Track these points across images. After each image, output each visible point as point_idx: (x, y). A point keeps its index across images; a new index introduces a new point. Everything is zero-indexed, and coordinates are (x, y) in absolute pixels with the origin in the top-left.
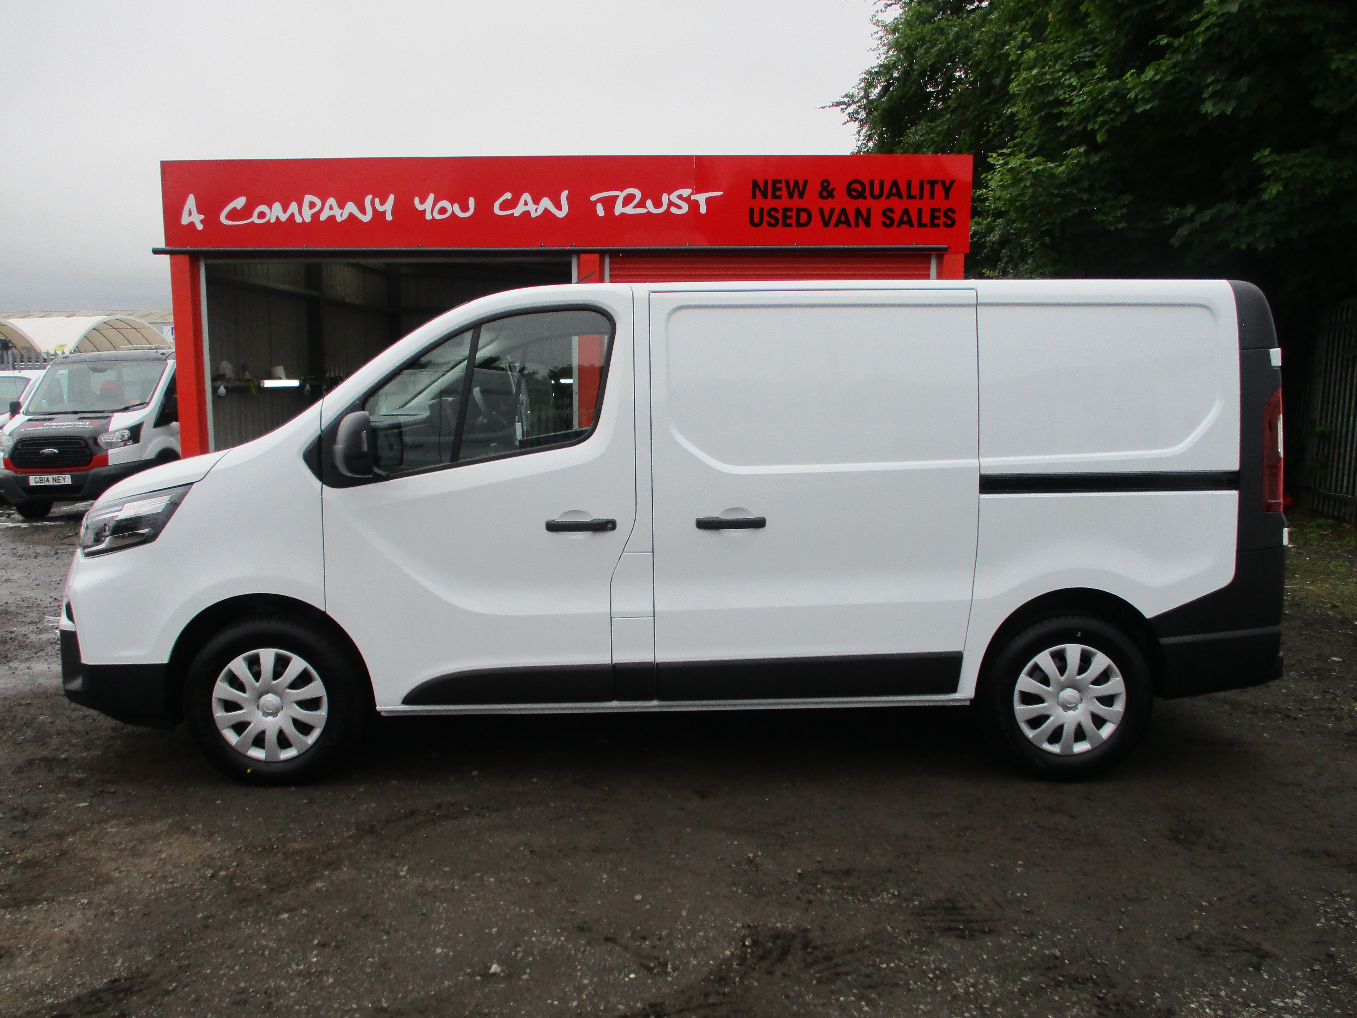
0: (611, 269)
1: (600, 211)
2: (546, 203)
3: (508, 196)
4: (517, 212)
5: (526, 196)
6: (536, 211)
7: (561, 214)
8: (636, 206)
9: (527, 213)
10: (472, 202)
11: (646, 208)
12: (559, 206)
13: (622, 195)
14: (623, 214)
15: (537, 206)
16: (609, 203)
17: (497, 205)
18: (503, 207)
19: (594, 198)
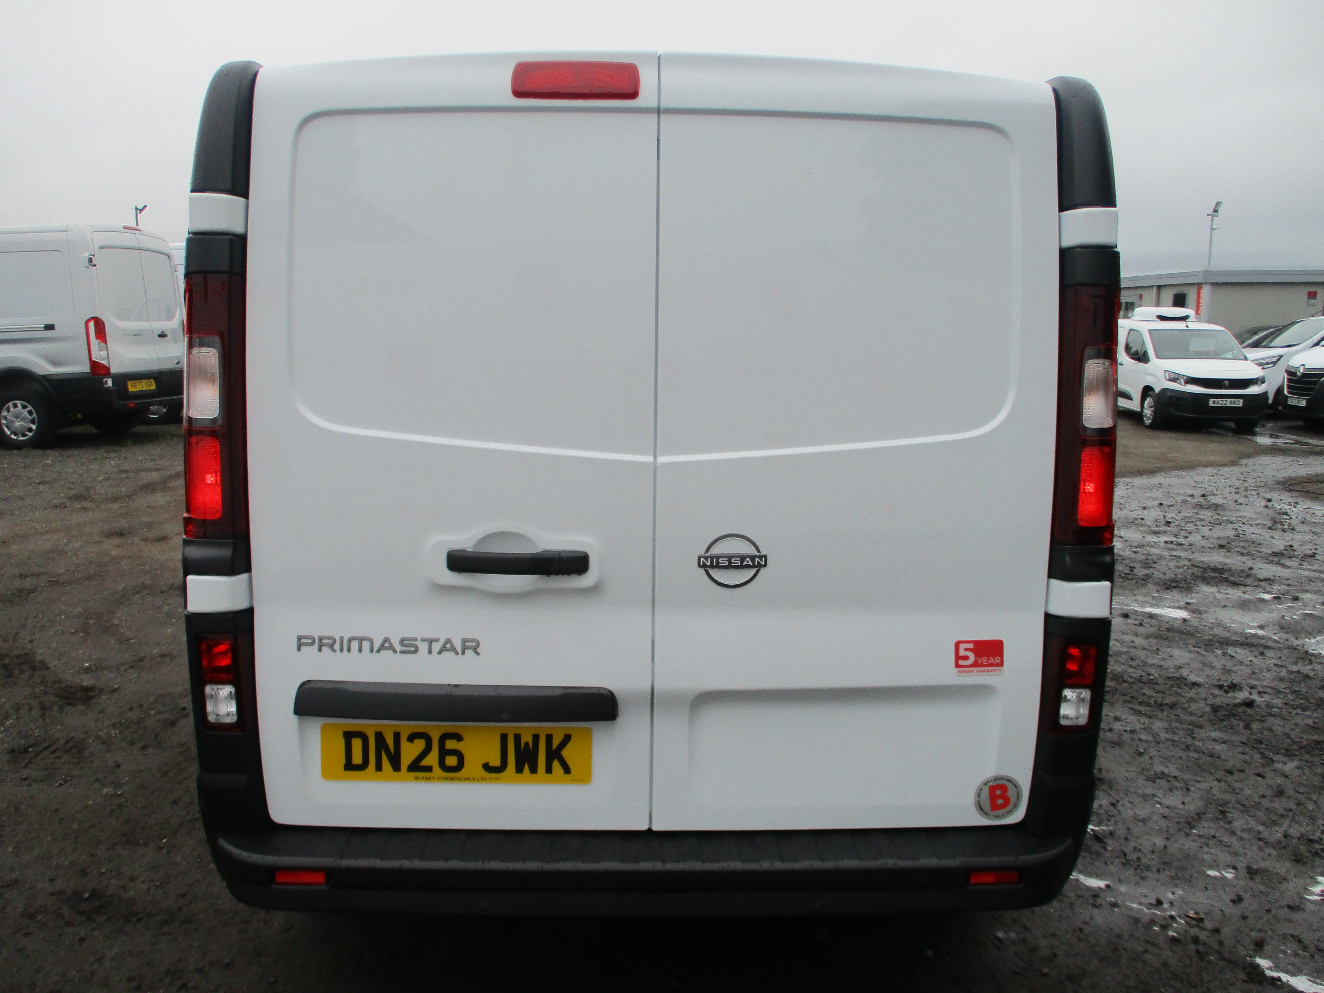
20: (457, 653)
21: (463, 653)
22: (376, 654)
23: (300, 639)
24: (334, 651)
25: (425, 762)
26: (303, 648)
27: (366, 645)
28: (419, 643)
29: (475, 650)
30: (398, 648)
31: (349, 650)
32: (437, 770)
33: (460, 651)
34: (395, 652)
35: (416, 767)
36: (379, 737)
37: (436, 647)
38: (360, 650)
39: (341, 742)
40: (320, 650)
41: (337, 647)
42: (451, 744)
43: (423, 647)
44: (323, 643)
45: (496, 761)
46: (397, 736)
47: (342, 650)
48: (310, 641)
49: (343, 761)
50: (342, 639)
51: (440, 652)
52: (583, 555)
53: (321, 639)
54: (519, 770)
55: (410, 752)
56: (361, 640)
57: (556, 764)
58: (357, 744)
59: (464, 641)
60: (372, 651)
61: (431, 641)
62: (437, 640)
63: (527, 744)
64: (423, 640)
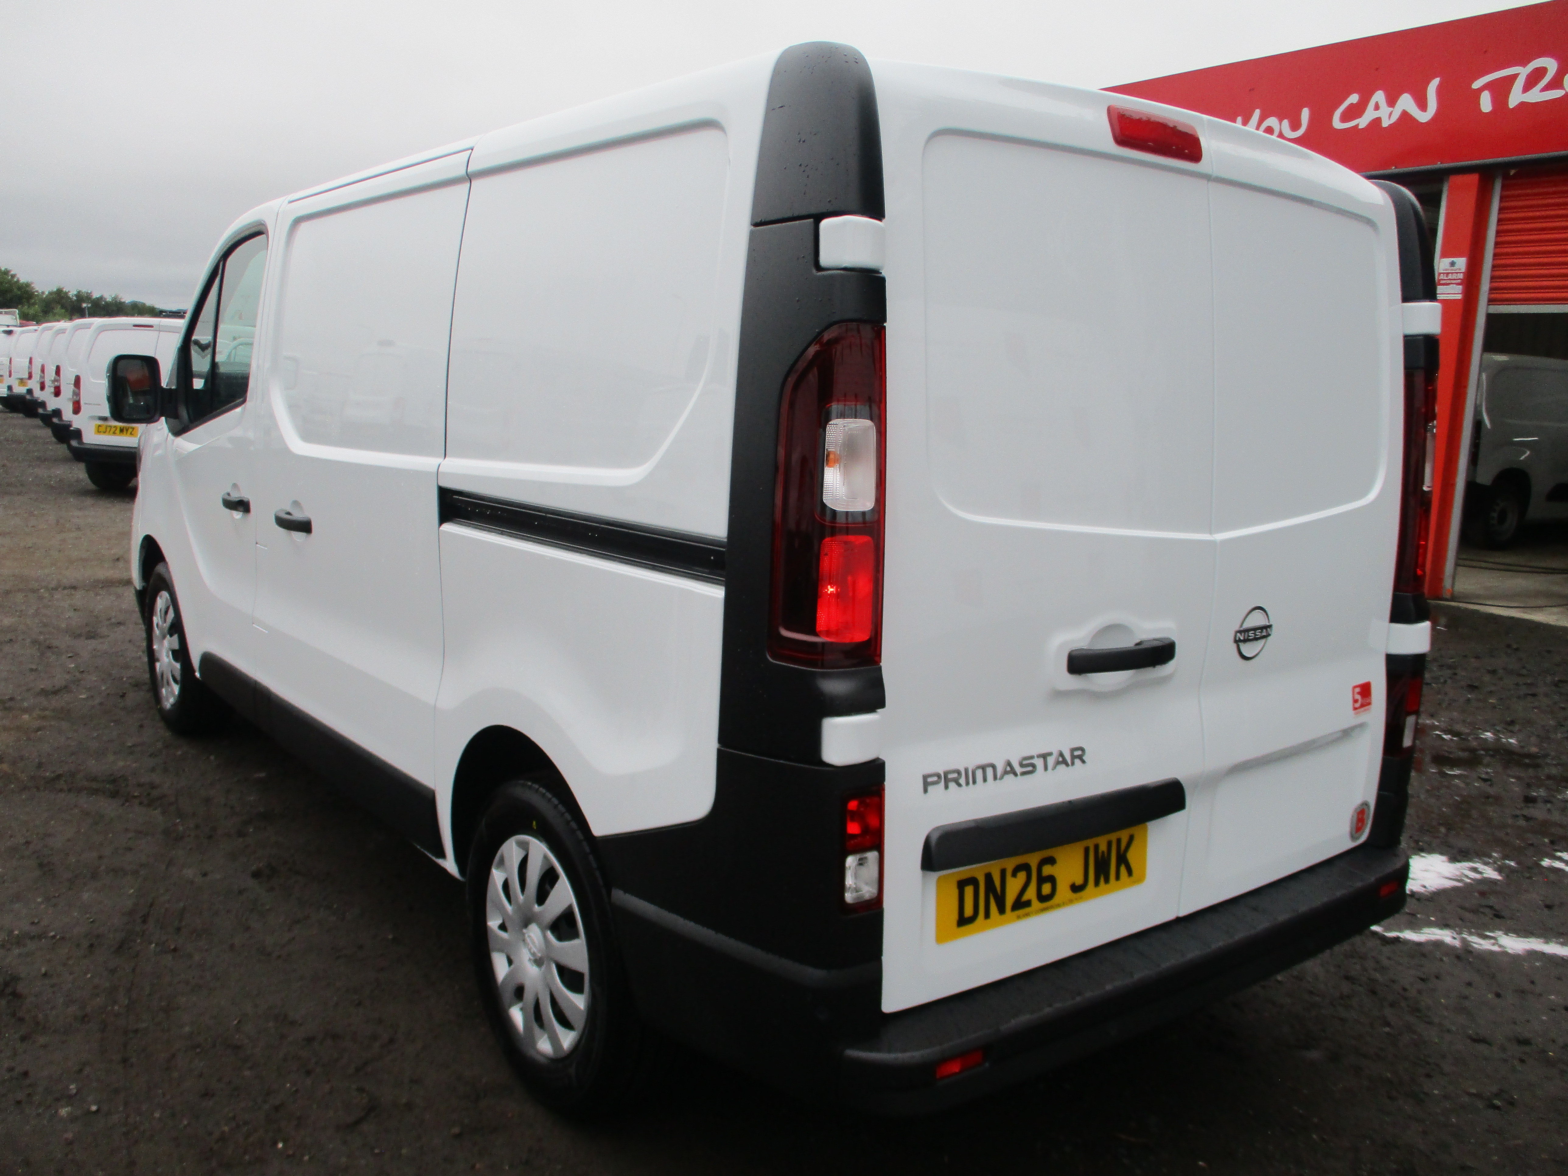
0: (1502, 199)
1: (1486, 103)
2: (1406, 102)
3: (1354, 98)
4: (1363, 122)
5: (1379, 96)
6: (1388, 116)
7: (1423, 117)
8: (1546, 88)
9: (1378, 120)
10: (1305, 114)
11: (1563, 88)
12: (1423, 106)
13: (1523, 72)
14: (1523, 104)
15: (1391, 109)
16: (1501, 89)
17: (1337, 114)
18: (1345, 118)
19: (1476, 85)
20: (1067, 765)
21: (1073, 764)
22: (1000, 781)
23: (925, 778)
24: (959, 785)
25: (1025, 898)
26: (930, 788)
27: (990, 771)
28: (1035, 761)
29: (1080, 758)
30: (1019, 770)
31: (974, 782)
32: (1036, 903)
33: (1070, 763)
34: (1016, 774)
35: (1020, 904)
36: (989, 877)
37: (1051, 761)
38: (985, 780)
39: (955, 892)
40: (946, 787)
41: (962, 781)
42: (1047, 870)
43: (1039, 763)
44: (949, 778)
45: (1079, 881)
46: (1003, 873)
47: (967, 784)
48: (935, 779)
49: (955, 916)
50: (966, 770)
51: (1054, 768)
52: (1167, 642)
53: (946, 774)
54: (1097, 884)
55: (1013, 887)
56: (983, 768)
57: (1123, 869)
58: (969, 891)
59: (1073, 750)
60: (995, 778)
61: (1044, 756)
62: (1050, 754)
63: (1103, 852)
64: (1039, 756)
